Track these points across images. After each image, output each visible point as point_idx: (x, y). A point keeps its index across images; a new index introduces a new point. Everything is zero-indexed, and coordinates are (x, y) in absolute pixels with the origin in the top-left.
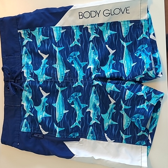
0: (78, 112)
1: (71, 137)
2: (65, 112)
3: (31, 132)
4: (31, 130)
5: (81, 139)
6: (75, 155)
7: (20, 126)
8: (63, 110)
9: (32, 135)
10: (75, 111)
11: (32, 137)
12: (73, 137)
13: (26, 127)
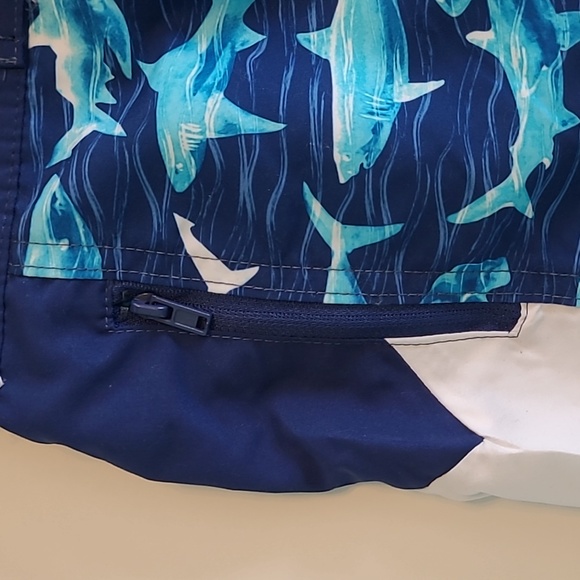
0: (523, 93)
1: (446, 296)
2: (408, 91)
3: (110, 276)
4: (108, 264)
5: (531, 312)
6: (481, 439)
7: (12, 237)
8: (390, 79)
9: (118, 305)
10: (498, 84)
11: (114, 317)
12: (464, 299)
13: (59, 238)
